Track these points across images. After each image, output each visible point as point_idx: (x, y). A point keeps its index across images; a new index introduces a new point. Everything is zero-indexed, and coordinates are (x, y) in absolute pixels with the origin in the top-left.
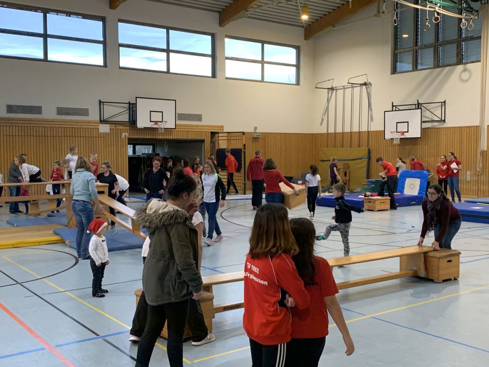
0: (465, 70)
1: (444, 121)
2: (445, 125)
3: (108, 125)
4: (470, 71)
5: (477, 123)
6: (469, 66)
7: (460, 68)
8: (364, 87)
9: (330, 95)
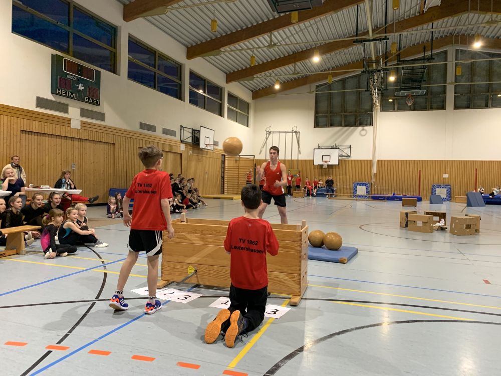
0: (363, 130)
1: (350, 156)
2: (350, 159)
3: (184, 145)
4: (366, 130)
5: (371, 159)
6: (366, 128)
7: (360, 128)
8: (294, 134)
9: (267, 136)
